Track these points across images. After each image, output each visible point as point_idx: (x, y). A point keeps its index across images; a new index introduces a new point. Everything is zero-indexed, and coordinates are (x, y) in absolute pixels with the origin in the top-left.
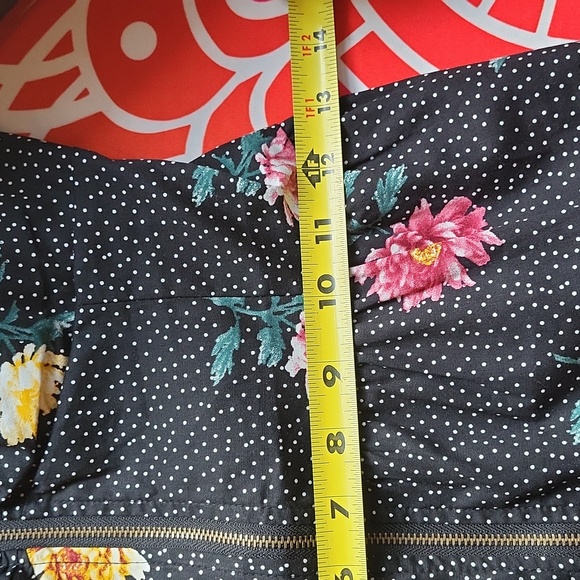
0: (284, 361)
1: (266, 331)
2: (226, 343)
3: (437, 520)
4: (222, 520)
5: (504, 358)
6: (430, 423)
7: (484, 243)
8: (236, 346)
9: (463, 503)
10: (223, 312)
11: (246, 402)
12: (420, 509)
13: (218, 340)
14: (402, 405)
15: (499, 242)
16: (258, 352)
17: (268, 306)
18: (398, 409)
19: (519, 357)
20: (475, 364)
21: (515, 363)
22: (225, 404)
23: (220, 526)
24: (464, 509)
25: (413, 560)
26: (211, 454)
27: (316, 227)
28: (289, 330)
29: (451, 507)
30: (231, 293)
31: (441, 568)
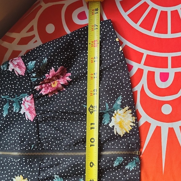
0: (20, 111)
1: (15, 103)
2: (6, 107)
3: (59, 149)
4: (6, 149)
5: (71, 107)
6: (56, 123)
7: (67, 80)
8: (8, 108)
9: (65, 145)
10: (4, 100)
11: (12, 121)
12: (54, 146)
13: (4, 106)
14: (49, 119)
15: (70, 80)
16: (13, 109)
17: (14, 97)
18: (48, 120)
19: (75, 106)
20: (65, 109)
21: (74, 108)
22: (7, 122)
23: (6, 151)
24: (65, 146)
25: (52, 159)
26: (5, 133)
27: (91, 125)
28: (20, 103)
29: (62, 146)
30: (6, 95)
31: (59, 161)
